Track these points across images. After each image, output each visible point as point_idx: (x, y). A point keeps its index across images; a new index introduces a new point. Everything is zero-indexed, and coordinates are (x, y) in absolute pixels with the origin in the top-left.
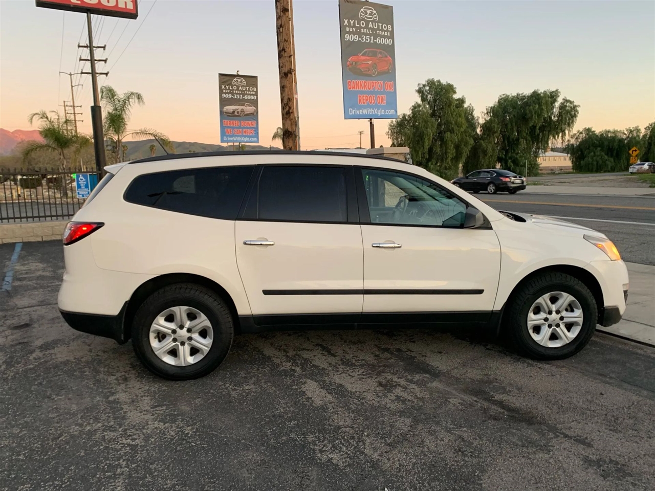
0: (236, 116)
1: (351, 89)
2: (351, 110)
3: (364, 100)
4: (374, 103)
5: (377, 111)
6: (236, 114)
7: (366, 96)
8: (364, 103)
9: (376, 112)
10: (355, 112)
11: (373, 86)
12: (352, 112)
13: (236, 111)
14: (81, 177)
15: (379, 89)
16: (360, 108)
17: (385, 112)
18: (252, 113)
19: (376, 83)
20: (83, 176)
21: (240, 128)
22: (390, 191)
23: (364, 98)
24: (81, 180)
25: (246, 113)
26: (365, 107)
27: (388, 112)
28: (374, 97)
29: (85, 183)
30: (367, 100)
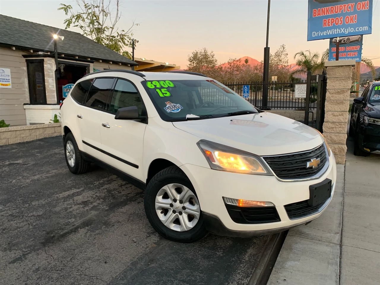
0: (343, 44)
1: (317, 16)
2: (314, 33)
3: (329, 22)
4: (340, 24)
5: (344, 30)
6: (342, 42)
7: (332, 19)
8: (329, 25)
9: (342, 30)
10: (318, 34)
11: (340, 9)
12: (315, 34)
13: (343, 40)
14: (246, 87)
15: (349, 11)
16: (325, 30)
17: (355, 29)
18: (357, 40)
19: (345, 6)
20: (246, 86)
21: (345, 52)
22: (332, 99)
23: (330, 21)
24: (246, 88)
25: (351, 40)
26: (330, 29)
27: (358, 29)
28: (341, 18)
29: (247, 90)
30: (332, 22)
